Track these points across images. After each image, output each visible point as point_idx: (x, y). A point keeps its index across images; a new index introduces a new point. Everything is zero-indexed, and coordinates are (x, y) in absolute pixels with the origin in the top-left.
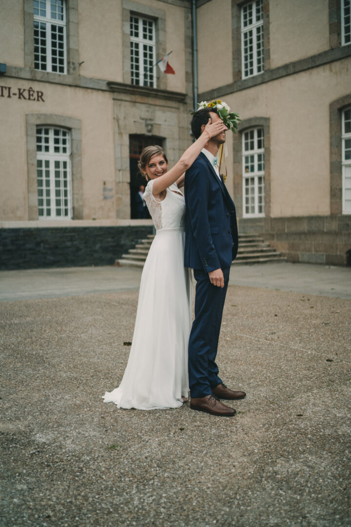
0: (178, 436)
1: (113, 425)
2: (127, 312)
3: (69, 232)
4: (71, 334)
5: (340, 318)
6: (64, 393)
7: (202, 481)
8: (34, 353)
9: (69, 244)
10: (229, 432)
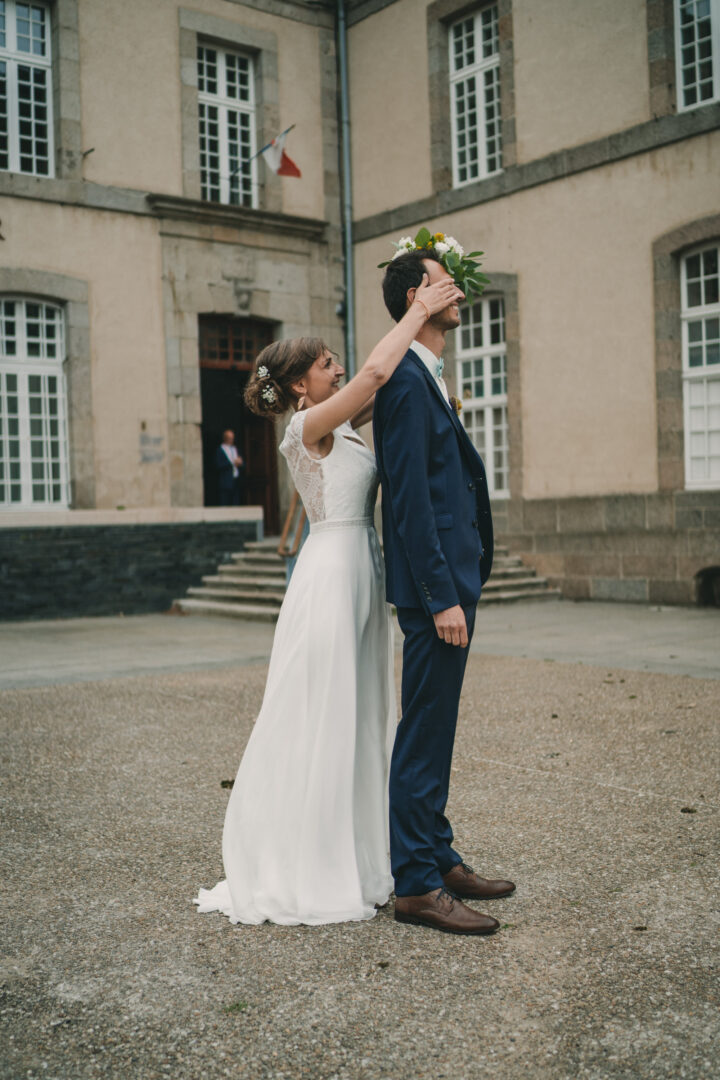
0: (377, 981)
1: (227, 961)
2: (216, 715)
3: (67, 537)
4: (97, 767)
5: (699, 719)
6: (105, 894)
7: (446, 1073)
8: (21, 808)
9: (65, 565)
10: (488, 968)
